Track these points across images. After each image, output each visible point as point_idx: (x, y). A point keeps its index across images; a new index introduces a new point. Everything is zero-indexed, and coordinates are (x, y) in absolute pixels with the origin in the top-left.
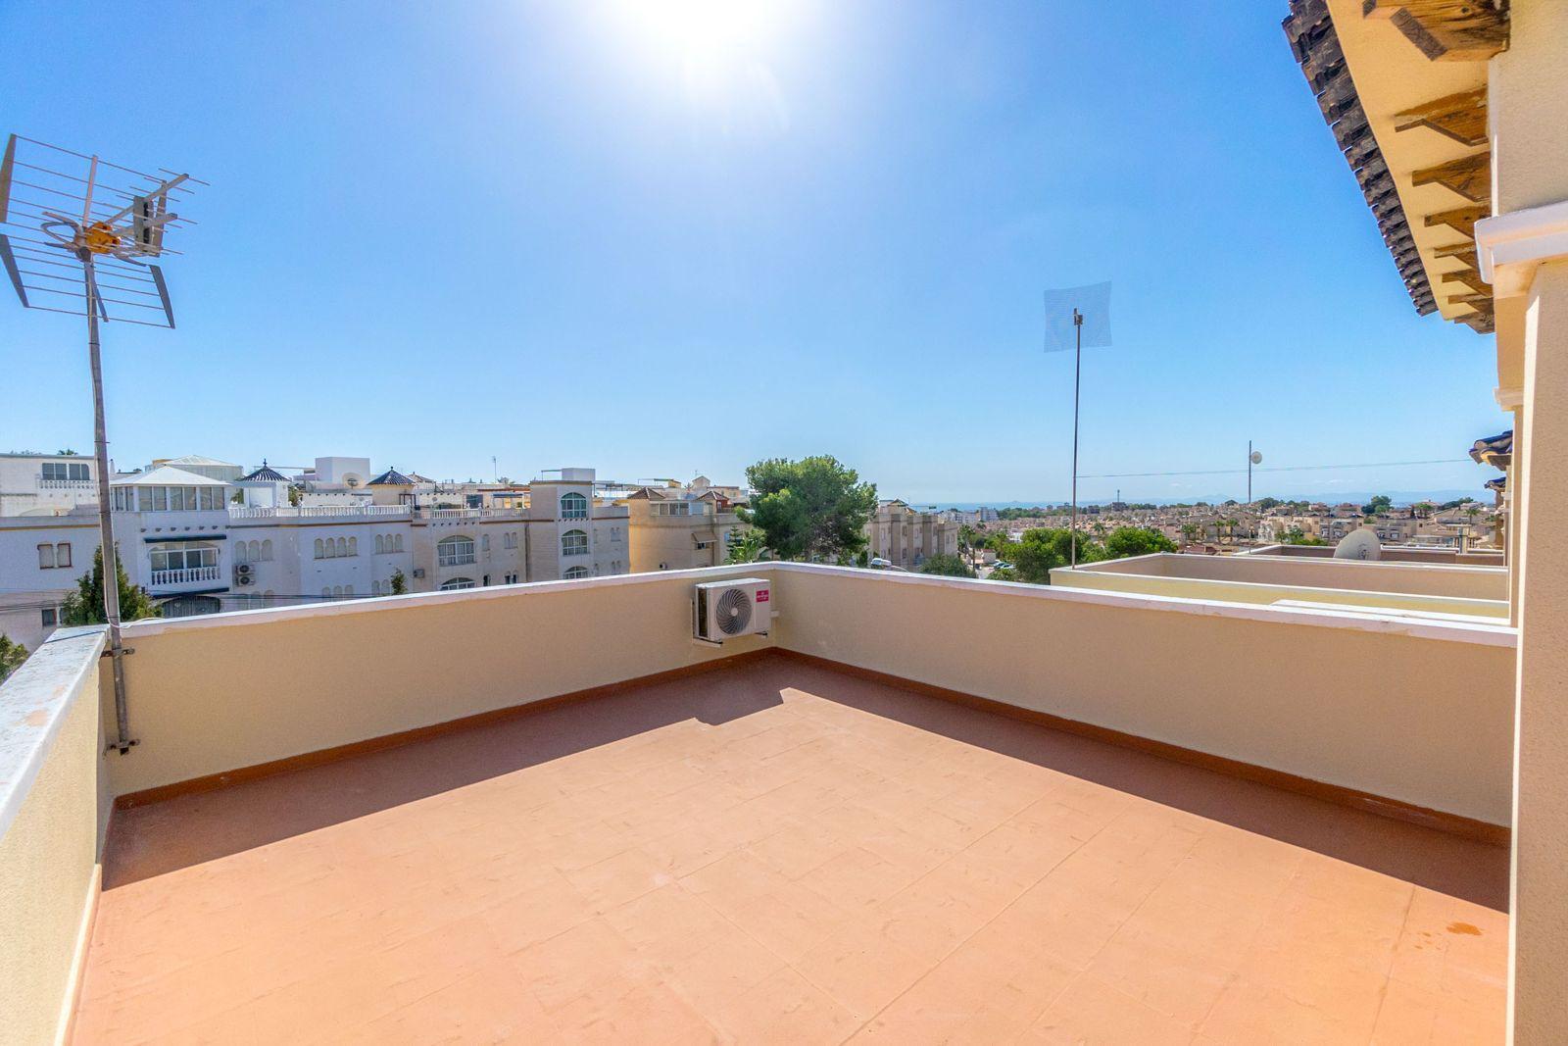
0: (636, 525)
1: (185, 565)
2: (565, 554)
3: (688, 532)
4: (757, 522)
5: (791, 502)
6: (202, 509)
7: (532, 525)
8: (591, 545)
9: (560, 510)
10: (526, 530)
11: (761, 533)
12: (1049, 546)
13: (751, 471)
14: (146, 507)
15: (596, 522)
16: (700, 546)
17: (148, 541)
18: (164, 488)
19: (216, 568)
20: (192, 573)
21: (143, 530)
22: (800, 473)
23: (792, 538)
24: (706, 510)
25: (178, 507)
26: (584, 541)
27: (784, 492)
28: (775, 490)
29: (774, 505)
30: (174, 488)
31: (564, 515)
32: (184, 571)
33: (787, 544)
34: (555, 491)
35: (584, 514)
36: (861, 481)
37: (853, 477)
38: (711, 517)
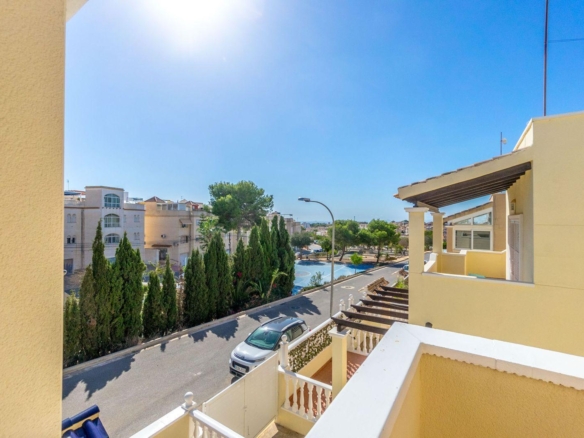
0: (148, 215)
2: (106, 226)
3: (177, 219)
4: (215, 213)
5: (232, 201)
7: (86, 211)
8: (122, 222)
9: (103, 202)
10: (82, 214)
11: (215, 218)
12: (345, 227)
13: (211, 187)
15: (126, 212)
16: (184, 226)
22: (236, 188)
23: (232, 220)
24: (187, 209)
26: (118, 220)
27: (229, 196)
28: (224, 195)
29: (223, 203)
31: (106, 205)
33: (229, 223)
34: (101, 192)
35: (118, 206)
36: (265, 194)
37: (261, 192)
38: (189, 212)
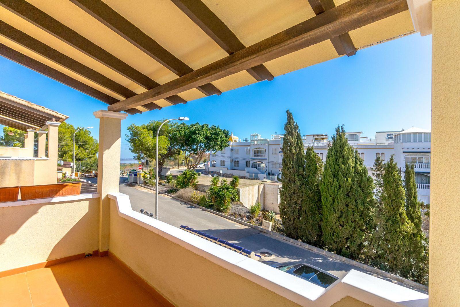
1: (417, 162)
6: (425, 141)
14: (405, 141)
17: (404, 152)
18: (410, 134)
19: (429, 164)
20: (419, 165)
21: (403, 149)
25: (415, 141)
30: (414, 134)
32: (416, 164)
